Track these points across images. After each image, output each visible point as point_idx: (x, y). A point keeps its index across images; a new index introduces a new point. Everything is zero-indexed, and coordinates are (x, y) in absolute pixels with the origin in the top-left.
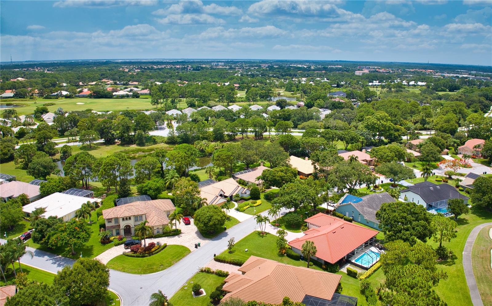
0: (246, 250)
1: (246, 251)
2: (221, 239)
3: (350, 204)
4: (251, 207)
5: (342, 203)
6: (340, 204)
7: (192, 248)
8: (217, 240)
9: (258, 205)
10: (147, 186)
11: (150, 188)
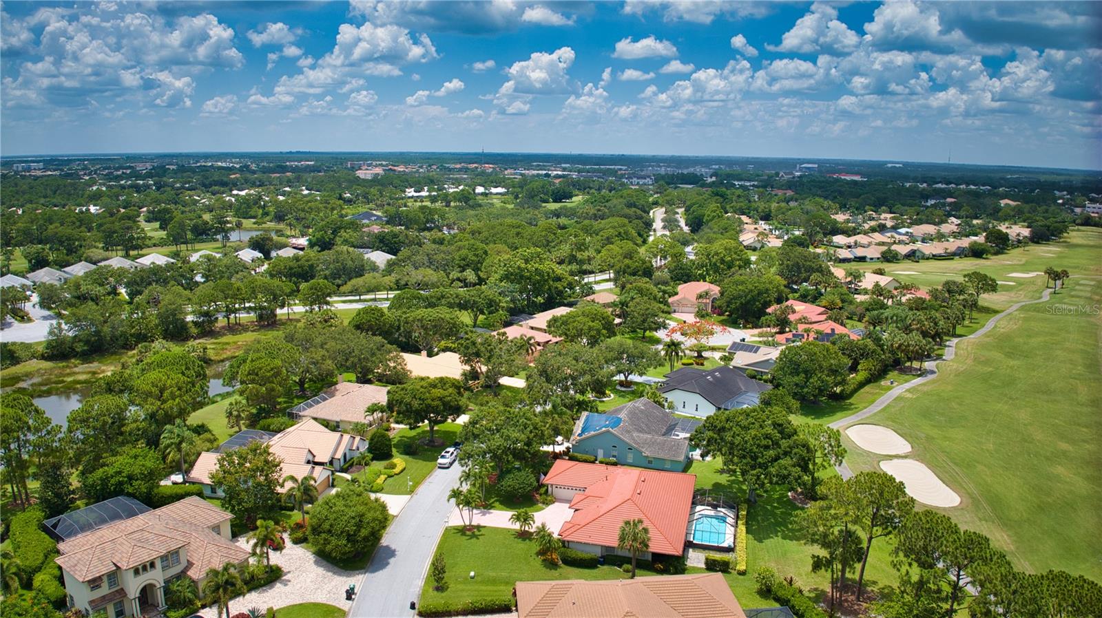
0: (472, 574)
1: (473, 578)
2: (388, 564)
3: (608, 431)
4: (390, 476)
5: (583, 431)
6: (579, 435)
7: (344, 605)
8: (381, 569)
9: (402, 471)
10: (120, 473)
11: (131, 478)
